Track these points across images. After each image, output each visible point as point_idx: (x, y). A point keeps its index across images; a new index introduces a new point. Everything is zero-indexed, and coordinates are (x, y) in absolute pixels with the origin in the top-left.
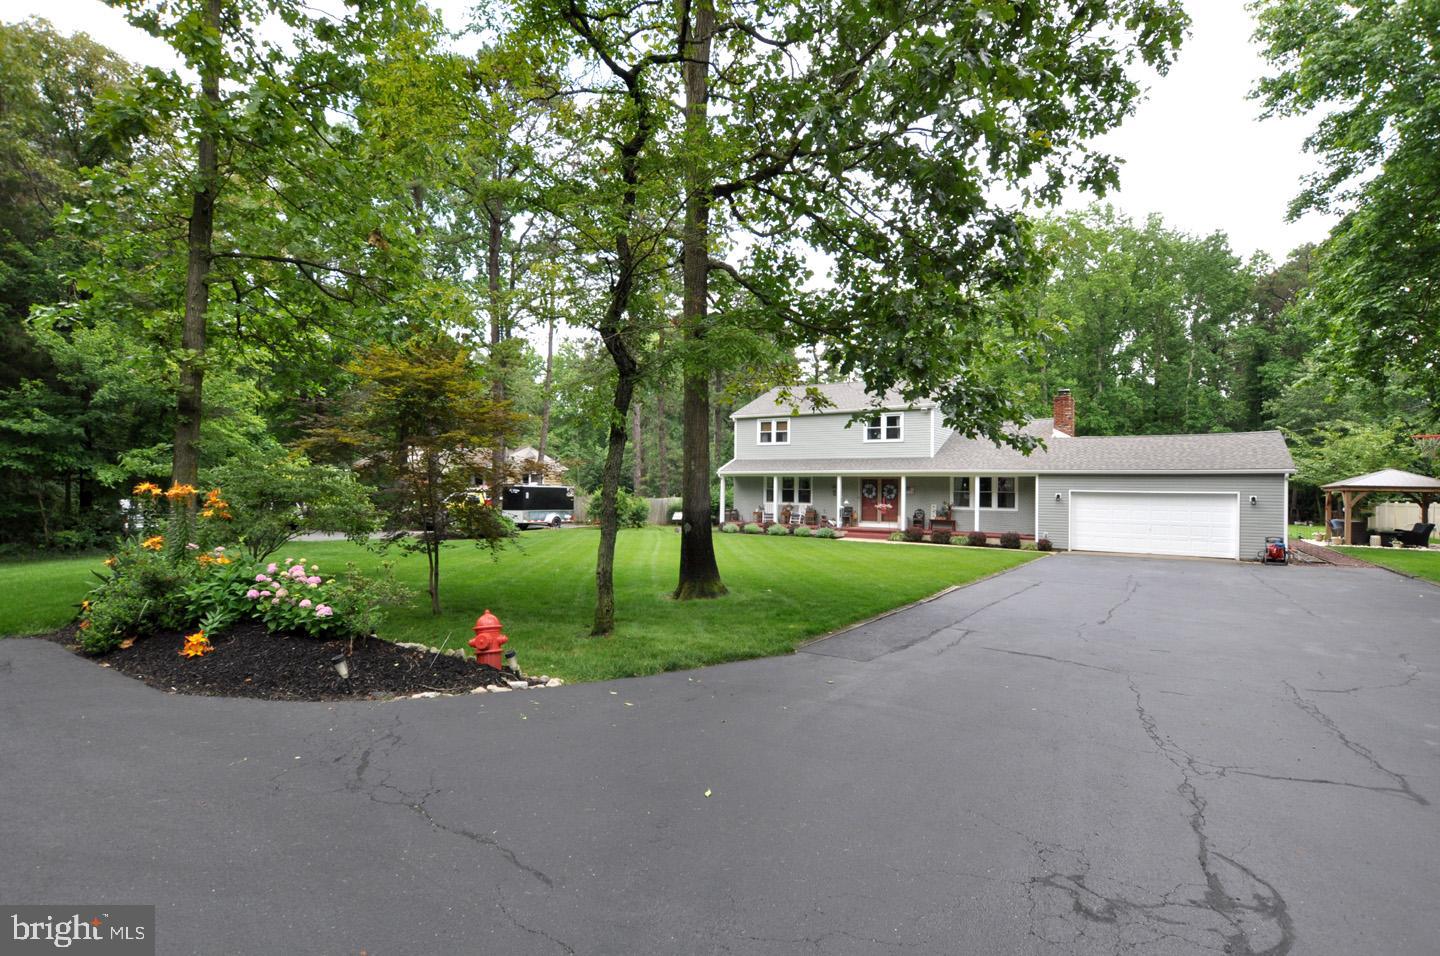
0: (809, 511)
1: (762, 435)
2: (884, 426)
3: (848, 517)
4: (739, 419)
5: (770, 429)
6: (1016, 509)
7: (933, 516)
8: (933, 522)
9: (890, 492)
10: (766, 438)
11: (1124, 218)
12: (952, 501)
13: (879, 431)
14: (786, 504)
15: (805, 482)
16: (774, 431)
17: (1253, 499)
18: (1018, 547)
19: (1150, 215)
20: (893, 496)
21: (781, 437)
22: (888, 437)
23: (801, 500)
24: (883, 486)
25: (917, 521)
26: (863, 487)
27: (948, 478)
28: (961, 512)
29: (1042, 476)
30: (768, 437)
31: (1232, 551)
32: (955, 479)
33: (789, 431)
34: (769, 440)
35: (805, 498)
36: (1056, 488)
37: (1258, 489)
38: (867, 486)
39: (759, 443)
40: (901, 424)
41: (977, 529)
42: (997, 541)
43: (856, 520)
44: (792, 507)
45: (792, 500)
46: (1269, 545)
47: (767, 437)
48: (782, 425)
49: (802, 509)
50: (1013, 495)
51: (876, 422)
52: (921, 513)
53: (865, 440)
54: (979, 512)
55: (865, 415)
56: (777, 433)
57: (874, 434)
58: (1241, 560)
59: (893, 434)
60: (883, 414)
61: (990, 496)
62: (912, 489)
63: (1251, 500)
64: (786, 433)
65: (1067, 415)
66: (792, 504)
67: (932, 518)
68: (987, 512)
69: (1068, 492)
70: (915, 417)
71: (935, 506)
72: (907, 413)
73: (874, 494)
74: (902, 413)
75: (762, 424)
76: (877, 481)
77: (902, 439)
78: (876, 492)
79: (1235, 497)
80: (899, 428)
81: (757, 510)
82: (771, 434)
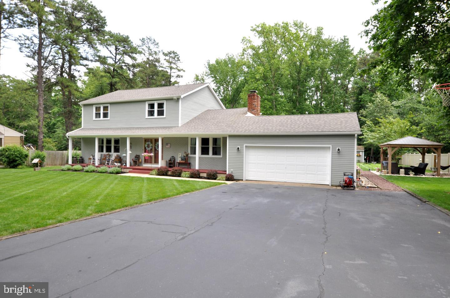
1: (96, 114)
2: (156, 109)
3: (136, 161)
4: (85, 105)
5: (100, 110)
6: (220, 156)
8: (179, 164)
11: (308, 29)
12: (189, 151)
13: (154, 111)
14: (107, 153)
15: (117, 141)
16: (102, 112)
17: (339, 150)
18: (215, 179)
19: (318, 28)
21: (105, 115)
22: (159, 115)
24: (155, 143)
25: (171, 163)
26: (145, 143)
27: (188, 138)
29: (230, 136)
31: (327, 181)
32: (191, 139)
33: (109, 112)
34: (100, 117)
35: (116, 150)
36: (238, 143)
37: (341, 144)
38: (147, 143)
39: (94, 118)
40: (165, 108)
41: (197, 168)
42: (205, 175)
43: (141, 163)
44: (110, 155)
45: (110, 151)
46: (345, 177)
47: (98, 115)
48: (106, 108)
49: (114, 156)
50: (220, 147)
51: (152, 106)
52: (173, 159)
53: (147, 116)
54: (200, 158)
55: (146, 102)
56: (103, 113)
57: (151, 113)
58: (332, 185)
59: (161, 113)
60: (156, 102)
61: (208, 149)
62: (169, 145)
63: (337, 150)
64: (108, 113)
65: (254, 104)
66: (110, 153)
67: (179, 161)
68: (205, 158)
69: (243, 146)
70: (171, 103)
71: (181, 154)
72: (167, 101)
73: (151, 148)
74: (165, 101)
75: (96, 107)
76: (152, 140)
77: (165, 116)
78: (152, 146)
79: (329, 148)
80: (164, 110)
81: (91, 157)
82: (100, 113)
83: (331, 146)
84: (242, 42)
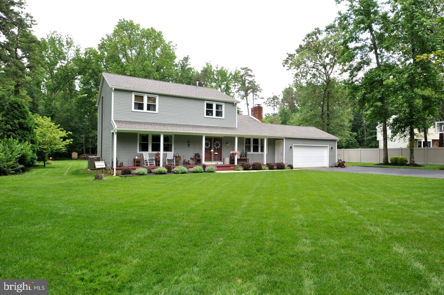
0: (174, 156)
1: (135, 104)
2: (214, 109)
4: (117, 90)
5: (143, 100)
6: (267, 152)
7: (238, 157)
8: (239, 160)
9: (217, 145)
10: (137, 106)
12: (245, 149)
13: (212, 111)
16: (145, 102)
18: (285, 169)
20: (219, 147)
21: (151, 107)
22: (217, 115)
23: (166, 150)
24: (214, 142)
28: (249, 154)
29: (286, 138)
30: (140, 106)
32: (245, 138)
33: (157, 103)
34: (142, 109)
36: (290, 143)
37: (332, 145)
38: (206, 142)
39: (133, 109)
42: (276, 167)
45: (159, 150)
48: (152, 99)
53: (205, 115)
55: (205, 101)
56: (148, 104)
57: (209, 113)
58: (329, 167)
59: (219, 114)
60: (215, 102)
61: (258, 147)
62: (229, 143)
64: (155, 105)
68: (255, 154)
69: (293, 145)
70: (230, 106)
71: (239, 152)
72: (226, 104)
73: (209, 146)
74: (224, 103)
75: (135, 96)
76: (211, 138)
77: (223, 117)
78: (211, 145)
79: (327, 147)
80: (222, 111)
81: (137, 158)
82: (143, 104)
83: (329, 146)
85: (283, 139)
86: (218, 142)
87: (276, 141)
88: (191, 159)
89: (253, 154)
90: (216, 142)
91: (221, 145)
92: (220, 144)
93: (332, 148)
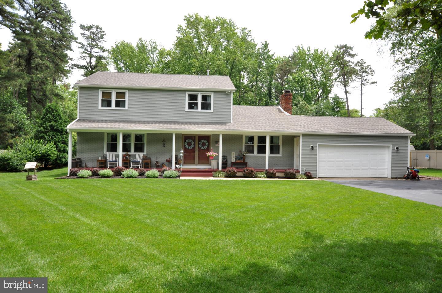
0: (145, 158)
1: (104, 101)
2: (200, 101)
3: (177, 162)
4: (83, 88)
5: (110, 97)
6: (280, 155)
7: (233, 160)
8: (233, 163)
9: (203, 145)
10: (106, 103)
12: (244, 150)
13: (196, 104)
15: (139, 138)
16: (114, 99)
20: (206, 147)
21: (119, 104)
22: (203, 108)
23: (136, 150)
24: (199, 141)
26: (185, 141)
27: (242, 135)
28: (250, 157)
29: (304, 135)
30: (109, 104)
31: (386, 174)
32: (245, 136)
33: (127, 99)
35: (139, 148)
36: (311, 142)
37: (399, 143)
38: (187, 141)
39: (100, 107)
40: (212, 101)
41: (267, 167)
42: (282, 175)
44: (130, 156)
45: (130, 151)
48: (121, 95)
49: (139, 157)
50: (279, 147)
51: (193, 98)
52: (225, 158)
53: (187, 109)
54: (269, 157)
55: (187, 92)
56: (116, 100)
57: (192, 106)
58: (392, 178)
59: (206, 106)
60: (200, 93)
63: (396, 149)
64: (125, 101)
65: (290, 104)
66: (129, 153)
67: (233, 161)
69: (317, 145)
70: (222, 96)
71: (234, 153)
72: (216, 94)
73: (193, 146)
74: (213, 93)
75: (103, 93)
76: (195, 137)
77: (212, 110)
78: (194, 144)
79: (388, 147)
80: (211, 103)
81: (100, 158)
82: (111, 101)
83: (391, 145)
84: (177, 31)
85: (299, 136)
86: (205, 142)
87: (295, 139)
88: (167, 161)
89: (257, 157)
90: (202, 141)
91: (209, 144)
92: (207, 144)
93: (397, 148)
